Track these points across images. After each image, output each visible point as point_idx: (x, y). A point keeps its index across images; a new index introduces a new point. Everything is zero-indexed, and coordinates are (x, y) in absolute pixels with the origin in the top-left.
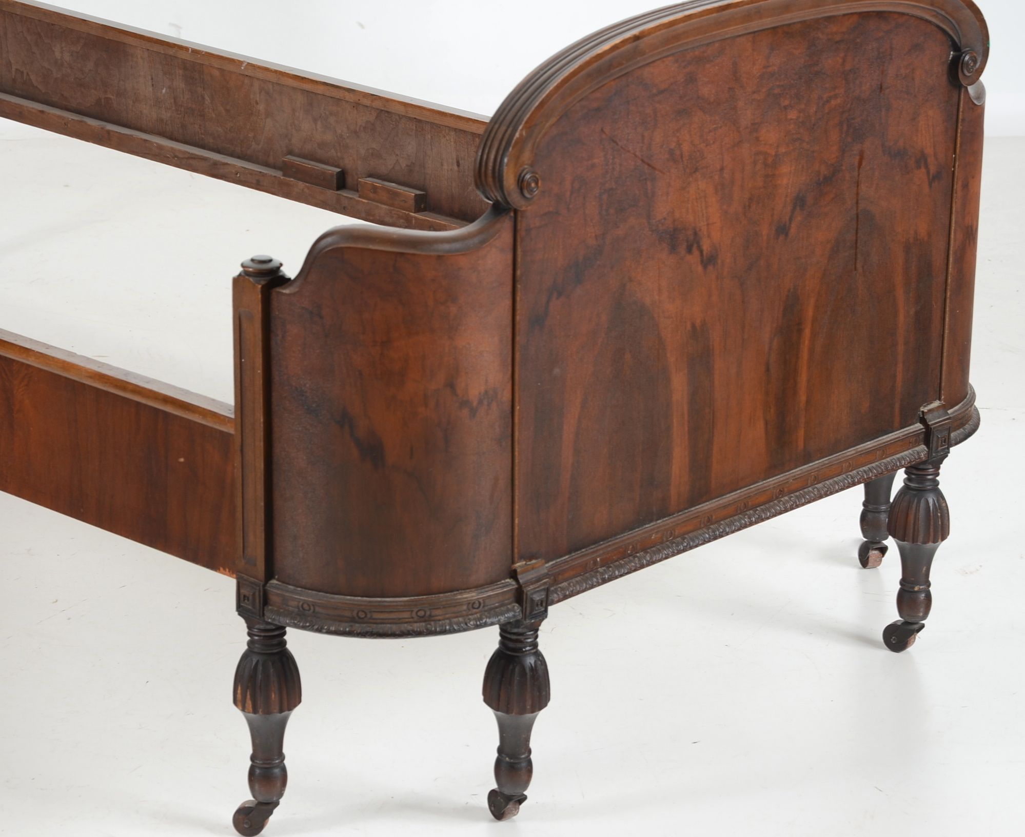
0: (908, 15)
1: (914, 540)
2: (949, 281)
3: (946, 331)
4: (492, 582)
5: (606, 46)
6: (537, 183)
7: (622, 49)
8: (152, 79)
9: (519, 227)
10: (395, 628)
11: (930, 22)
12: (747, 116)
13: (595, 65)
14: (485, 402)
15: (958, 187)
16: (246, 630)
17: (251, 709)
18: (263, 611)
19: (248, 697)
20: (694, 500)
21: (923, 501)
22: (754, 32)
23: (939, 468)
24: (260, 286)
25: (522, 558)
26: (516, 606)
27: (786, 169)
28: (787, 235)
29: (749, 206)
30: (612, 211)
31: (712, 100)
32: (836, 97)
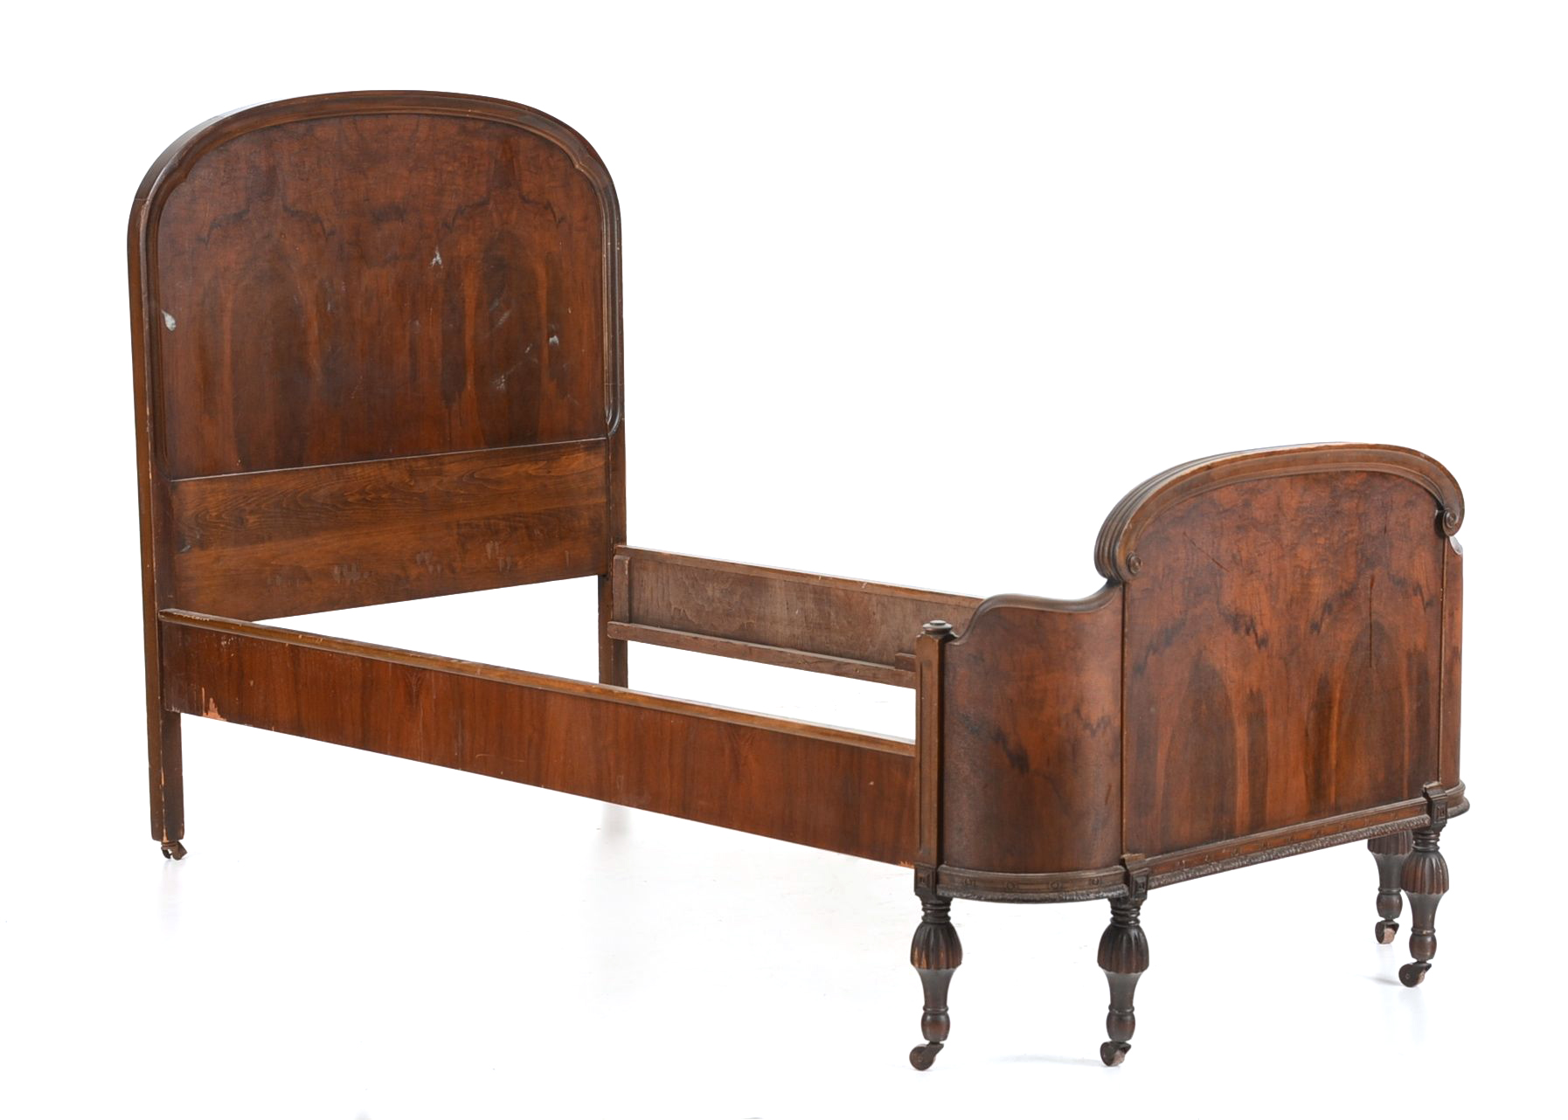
0: (1403, 477)
1: (1422, 890)
2: (1442, 687)
3: (1441, 726)
4: (1107, 866)
5: (1188, 471)
6: (1140, 563)
7: (1199, 474)
8: (787, 604)
9: (1126, 596)
10: (1036, 896)
11: (1418, 485)
12: (1288, 537)
13: (1179, 484)
14: (1102, 726)
15: (1446, 613)
16: (921, 907)
17: (925, 966)
18: (936, 888)
19: (924, 956)
20: (1253, 829)
21: (1427, 860)
22: (1292, 476)
23: (1439, 835)
24: (937, 641)
25: (1129, 851)
26: (1125, 886)
27: (1317, 581)
28: (1319, 632)
29: (1291, 606)
30: (1192, 595)
31: (1262, 521)
32: (1352, 531)
